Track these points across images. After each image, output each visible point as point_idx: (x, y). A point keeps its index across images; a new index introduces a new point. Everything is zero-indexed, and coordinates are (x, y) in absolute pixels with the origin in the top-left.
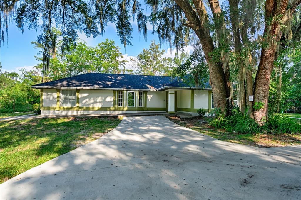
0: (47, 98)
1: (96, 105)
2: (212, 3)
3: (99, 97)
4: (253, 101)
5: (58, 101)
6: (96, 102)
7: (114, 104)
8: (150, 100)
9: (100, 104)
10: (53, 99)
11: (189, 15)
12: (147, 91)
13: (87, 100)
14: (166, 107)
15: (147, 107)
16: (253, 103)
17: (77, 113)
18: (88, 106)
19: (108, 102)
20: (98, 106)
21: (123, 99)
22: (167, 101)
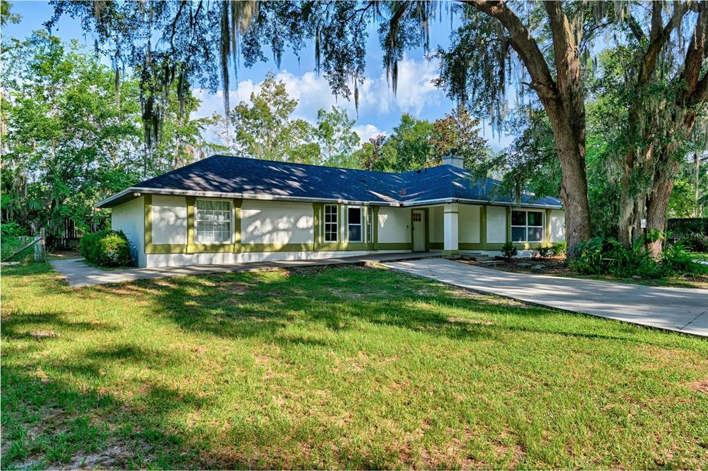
0: (162, 219)
1: (277, 238)
3: (281, 217)
4: (645, 226)
5: (190, 226)
6: (276, 230)
7: (316, 235)
8: (382, 226)
9: (286, 233)
10: (176, 220)
12: (379, 206)
13: (258, 223)
14: (410, 242)
15: (379, 242)
16: (646, 231)
17: (236, 258)
18: (258, 242)
19: (303, 229)
20: (281, 240)
21: (337, 223)
22: (413, 229)
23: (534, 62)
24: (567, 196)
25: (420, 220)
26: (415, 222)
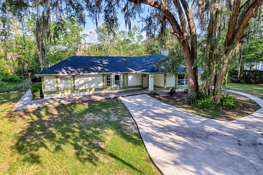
2: (190, 19)
4: (214, 89)
8: (130, 80)
11: (175, 26)
12: (128, 73)
13: (82, 83)
14: (141, 85)
15: (128, 86)
16: (214, 90)
21: (111, 81)
22: (142, 80)
23: (174, 25)
24: (187, 75)
25: (146, 76)
26: (143, 77)
